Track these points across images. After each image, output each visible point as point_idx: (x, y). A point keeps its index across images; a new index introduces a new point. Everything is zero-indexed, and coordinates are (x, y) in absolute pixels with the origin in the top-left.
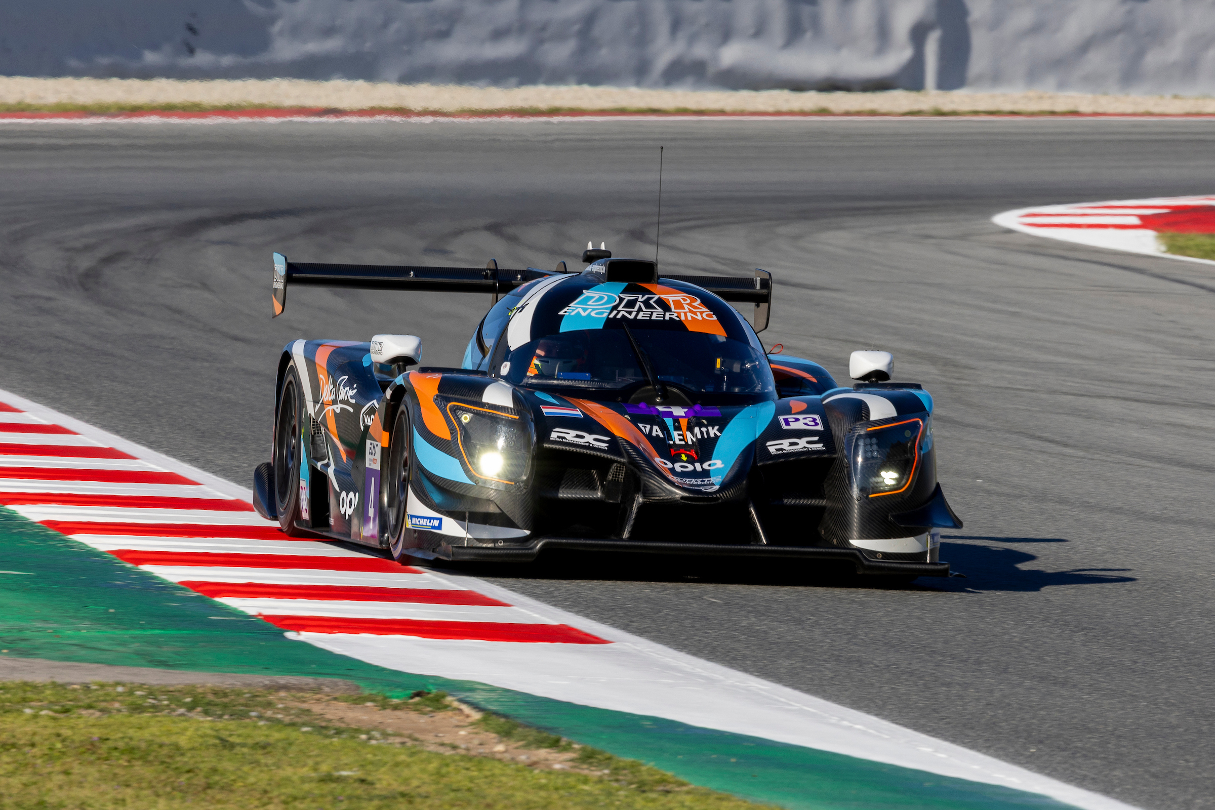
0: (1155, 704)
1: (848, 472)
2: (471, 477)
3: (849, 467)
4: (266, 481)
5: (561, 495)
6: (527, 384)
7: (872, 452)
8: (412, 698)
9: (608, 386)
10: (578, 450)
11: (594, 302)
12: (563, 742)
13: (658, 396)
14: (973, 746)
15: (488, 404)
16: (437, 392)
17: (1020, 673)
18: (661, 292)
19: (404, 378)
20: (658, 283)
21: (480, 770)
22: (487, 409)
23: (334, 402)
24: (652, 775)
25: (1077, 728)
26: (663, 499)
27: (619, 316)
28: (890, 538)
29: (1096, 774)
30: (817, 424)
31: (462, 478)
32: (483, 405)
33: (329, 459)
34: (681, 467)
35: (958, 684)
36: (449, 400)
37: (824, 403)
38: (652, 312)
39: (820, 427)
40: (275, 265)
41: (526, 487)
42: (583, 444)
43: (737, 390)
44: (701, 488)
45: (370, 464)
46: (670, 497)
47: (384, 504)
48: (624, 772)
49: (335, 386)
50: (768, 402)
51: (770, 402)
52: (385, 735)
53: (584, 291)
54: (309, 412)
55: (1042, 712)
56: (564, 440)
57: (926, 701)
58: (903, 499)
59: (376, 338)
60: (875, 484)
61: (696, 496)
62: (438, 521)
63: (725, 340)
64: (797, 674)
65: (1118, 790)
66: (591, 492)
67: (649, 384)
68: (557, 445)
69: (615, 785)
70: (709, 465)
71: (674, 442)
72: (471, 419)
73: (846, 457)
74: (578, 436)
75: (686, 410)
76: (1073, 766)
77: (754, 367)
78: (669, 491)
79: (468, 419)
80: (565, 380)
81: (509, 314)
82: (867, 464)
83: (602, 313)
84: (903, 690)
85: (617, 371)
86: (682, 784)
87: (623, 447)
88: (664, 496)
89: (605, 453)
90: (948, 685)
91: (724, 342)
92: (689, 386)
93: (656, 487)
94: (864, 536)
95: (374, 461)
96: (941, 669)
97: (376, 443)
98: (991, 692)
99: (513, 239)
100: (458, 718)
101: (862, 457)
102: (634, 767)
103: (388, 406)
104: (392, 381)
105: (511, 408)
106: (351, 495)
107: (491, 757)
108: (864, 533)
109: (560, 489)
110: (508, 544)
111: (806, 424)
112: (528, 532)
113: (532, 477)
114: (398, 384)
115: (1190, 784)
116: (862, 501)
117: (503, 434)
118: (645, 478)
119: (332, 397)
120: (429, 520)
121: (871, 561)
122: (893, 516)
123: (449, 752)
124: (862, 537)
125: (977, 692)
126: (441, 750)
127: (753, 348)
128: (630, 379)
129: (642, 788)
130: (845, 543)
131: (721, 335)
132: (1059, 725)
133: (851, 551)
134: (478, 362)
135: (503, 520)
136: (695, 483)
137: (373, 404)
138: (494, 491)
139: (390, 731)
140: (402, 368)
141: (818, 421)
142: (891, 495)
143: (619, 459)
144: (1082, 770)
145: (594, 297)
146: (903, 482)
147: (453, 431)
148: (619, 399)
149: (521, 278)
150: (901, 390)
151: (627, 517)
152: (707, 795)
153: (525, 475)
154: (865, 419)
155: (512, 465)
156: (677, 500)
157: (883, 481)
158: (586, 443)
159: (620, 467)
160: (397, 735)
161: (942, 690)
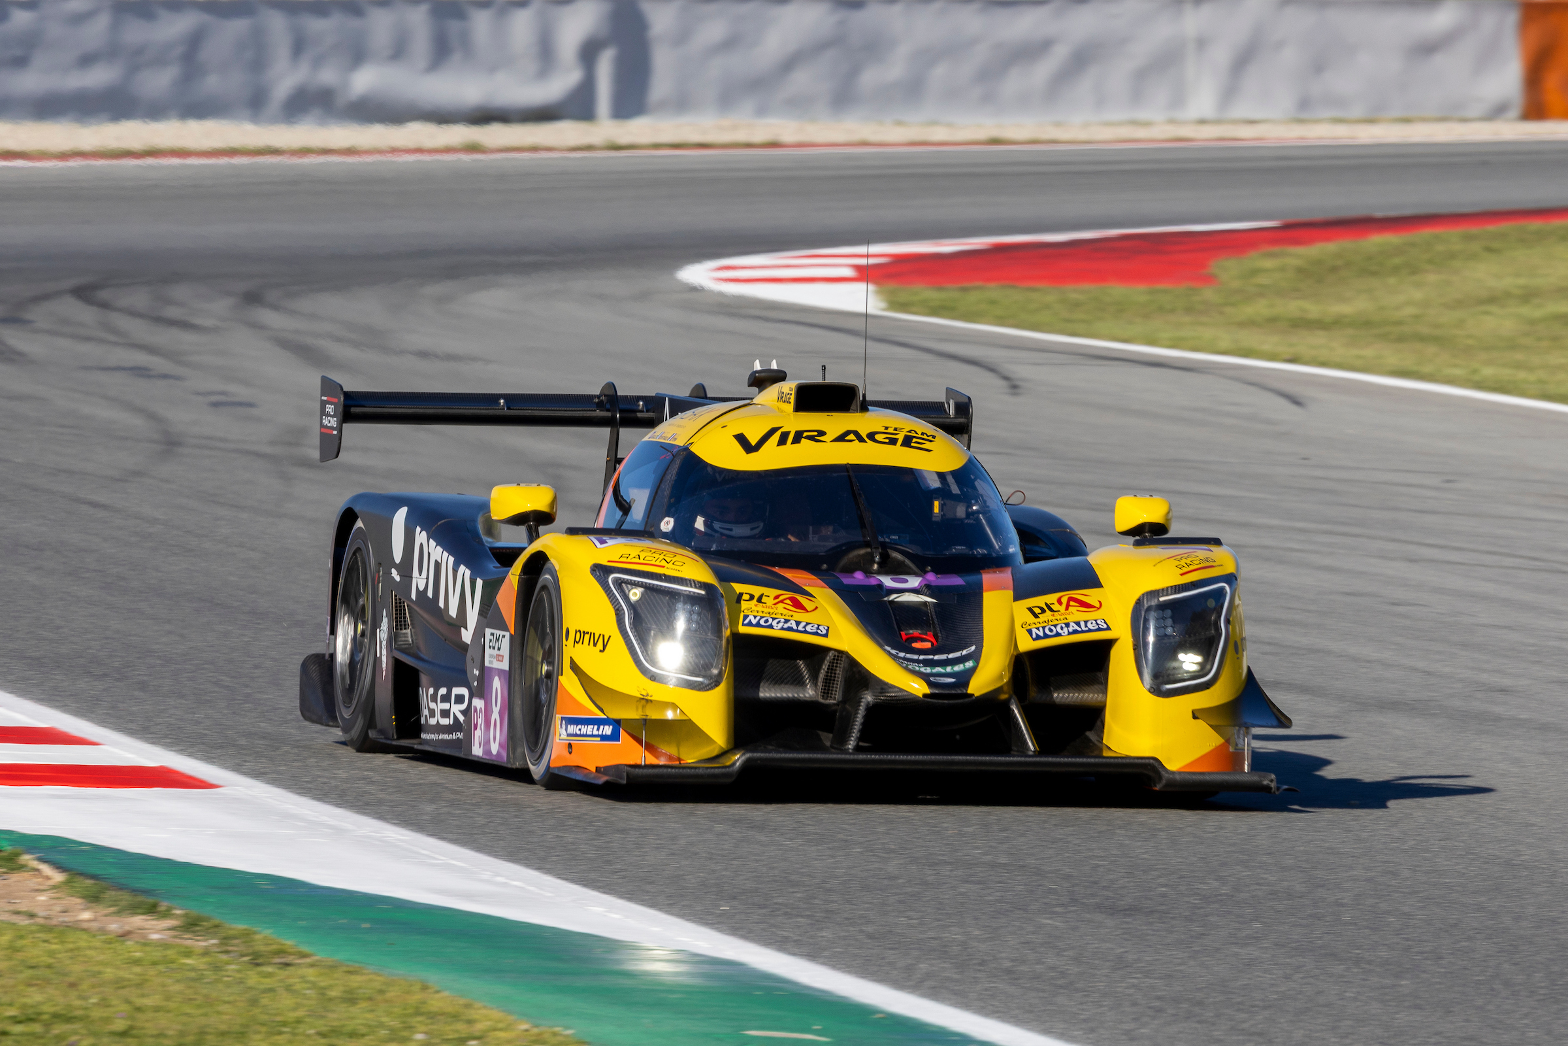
0: (871, 851)
12: (162, 909)
21: (62, 942)
24: (267, 945)
25: (777, 881)
48: (236, 942)
55: (735, 862)
57: (596, 851)
64: (442, 821)
65: (826, 953)
69: (224, 957)
76: (772, 926)
86: (305, 956)
99: (105, 306)
100: (36, 880)
102: (246, 936)
107: (76, 927)
115: (913, 946)
123: (23, 922)
125: (658, 839)
126: (15, 919)
129: (257, 960)
132: (756, 877)
144: (783, 931)
152: (333, 967)
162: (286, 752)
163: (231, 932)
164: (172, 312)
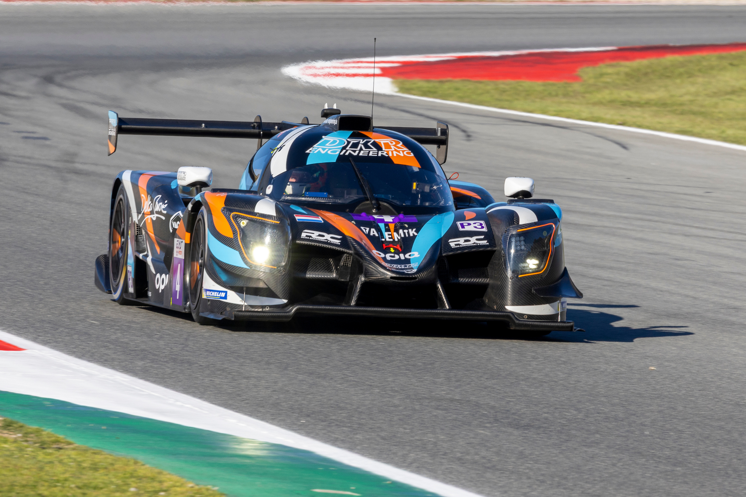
0: (385, 391)
1: (504, 260)
2: (246, 263)
3: (505, 256)
4: (104, 267)
5: (309, 276)
6: (284, 200)
7: (520, 246)
9: (340, 201)
10: (320, 245)
11: (329, 144)
13: (374, 208)
14: (263, 419)
15: (258, 213)
16: (224, 206)
17: (295, 370)
18: (375, 137)
19: (201, 196)
20: (373, 131)
22: (258, 216)
23: (152, 213)
24: (49, 437)
25: (332, 407)
26: (379, 279)
27: (347, 154)
28: (532, 305)
29: (344, 437)
30: (483, 227)
31: (241, 264)
32: (255, 214)
33: (148, 252)
34: (391, 256)
35: (254, 377)
36: (232, 211)
37: (487, 213)
38: (369, 151)
39: (485, 230)
40: (110, 119)
41: (285, 270)
42: (323, 240)
43: (427, 204)
44: (404, 271)
45: (177, 255)
46: (383, 277)
47: (186, 282)
48: (32, 435)
49: (152, 202)
50: (449, 212)
51: (450, 212)
53: (323, 137)
54: (134, 220)
55: (309, 396)
56: (310, 238)
57: (232, 389)
58: (542, 278)
59: (181, 169)
60: (523, 268)
61: (401, 276)
62: (225, 293)
63: (418, 170)
64: (147, 371)
65: (359, 447)
66: (328, 274)
67: (368, 200)
68: (305, 241)
69: (25, 444)
70: (410, 255)
71: (385, 239)
72: (247, 224)
73: (503, 249)
74: (320, 235)
75: (393, 218)
76: (329, 432)
77: (439, 188)
78: (383, 273)
79: (245, 224)
80: (310, 197)
81: (272, 152)
82: (517, 255)
83: (336, 152)
84: (217, 381)
85: (346, 191)
86: (70, 444)
87: (351, 243)
88: (379, 276)
89: (339, 247)
90: (247, 378)
91: (418, 171)
92: (395, 201)
93: (373, 271)
94: (516, 303)
95: (180, 252)
96: (243, 367)
97: (182, 240)
98: (276, 383)
101: (514, 249)
102: (38, 432)
103: (189, 215)
104: (192, 199)
105: (274, 216)
106: (164, 276)
108: (515, 301)
109: (307, 272)
110: (272, 309)
111: (476, 227)
112: (285, 301)
113: (289, 263)
114: (197, 200)
115: (407, 444)
116: (513, 279)
117: (269, 234)
118: (366, 264)
119: (150, 209)
120: (218, 293)
121: (520, 320)
122: (535, 290)
124: (513, 304)
125: (267, 383)
127: (438, 176)
128: (354, 196)
129: (43, 446)
130: (502, 308)
131: (416, 167)
132: (321, 404)
133: (507, 314)
134: (250, 185)
135: (269, 293)
136: (400, 267)
137: (179, 214)
138: (263, 273)
140: (199, 189)
141: (483, 225)
142: (533, 275)
143: (348, 251)
144: (335, 434)
145: (330, 141)
146: (542, 267)
147: (234, 232)
148: (348, 210)
149: (278, 128)
150: (540, 204)
151: (353, 291)
152: (86, 450)
153: (284, 262)
154: (516, 224)
155: (275, 255)
156: (388, 279)
157: (528, 266)
158: (326, 240)
159: (349, 257)
161: (244, 381)
162: (61, 331)
163: (30, 430)
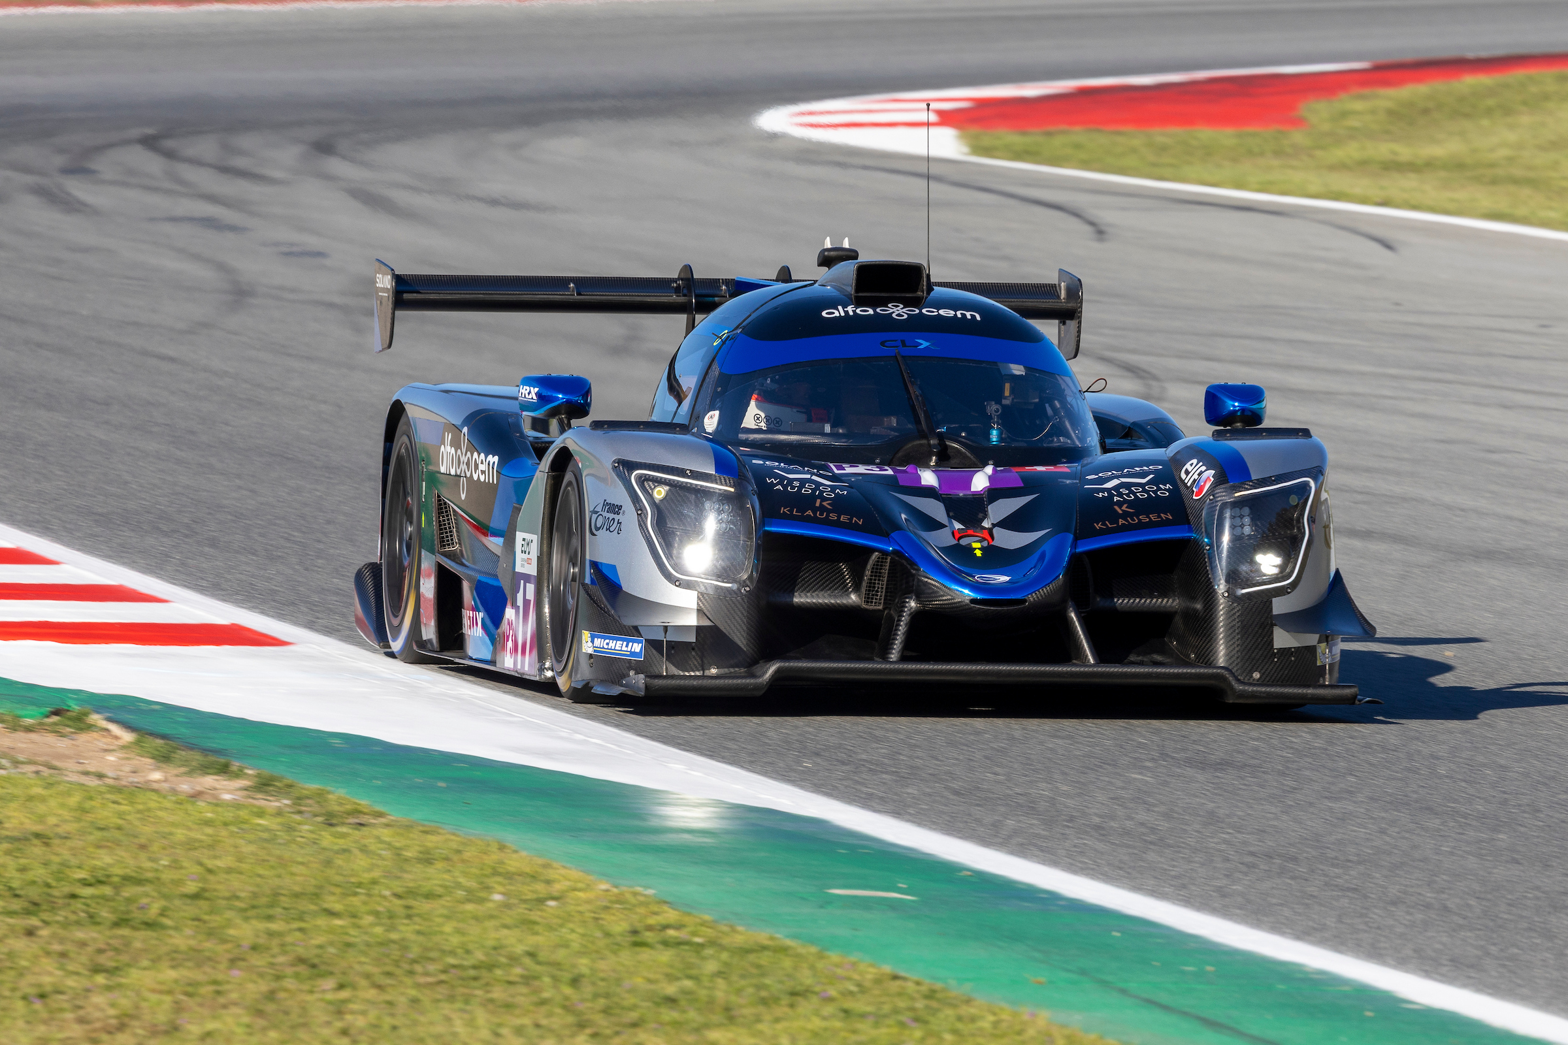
8: (48, 717)
12: (234, 768)
21: (132, 803)
24: (341, 805)
29: (885, 792)
48: (309, 802)
52: (16, 763)
65: (911, 811)
69: (297, 817)
76: (856, 783)
99: (170, 155)
100: (104, 740)
102: (320, 796)
107: (146, 788)
115: (999, 802)
123: (93, 782)
126: (84, 780)
129: (330, 820)
139: (21, 758)
144: (867, 788)
152: (409, 827)
160: (31, 762)
163: (304, 792)
164: (240, 162)
